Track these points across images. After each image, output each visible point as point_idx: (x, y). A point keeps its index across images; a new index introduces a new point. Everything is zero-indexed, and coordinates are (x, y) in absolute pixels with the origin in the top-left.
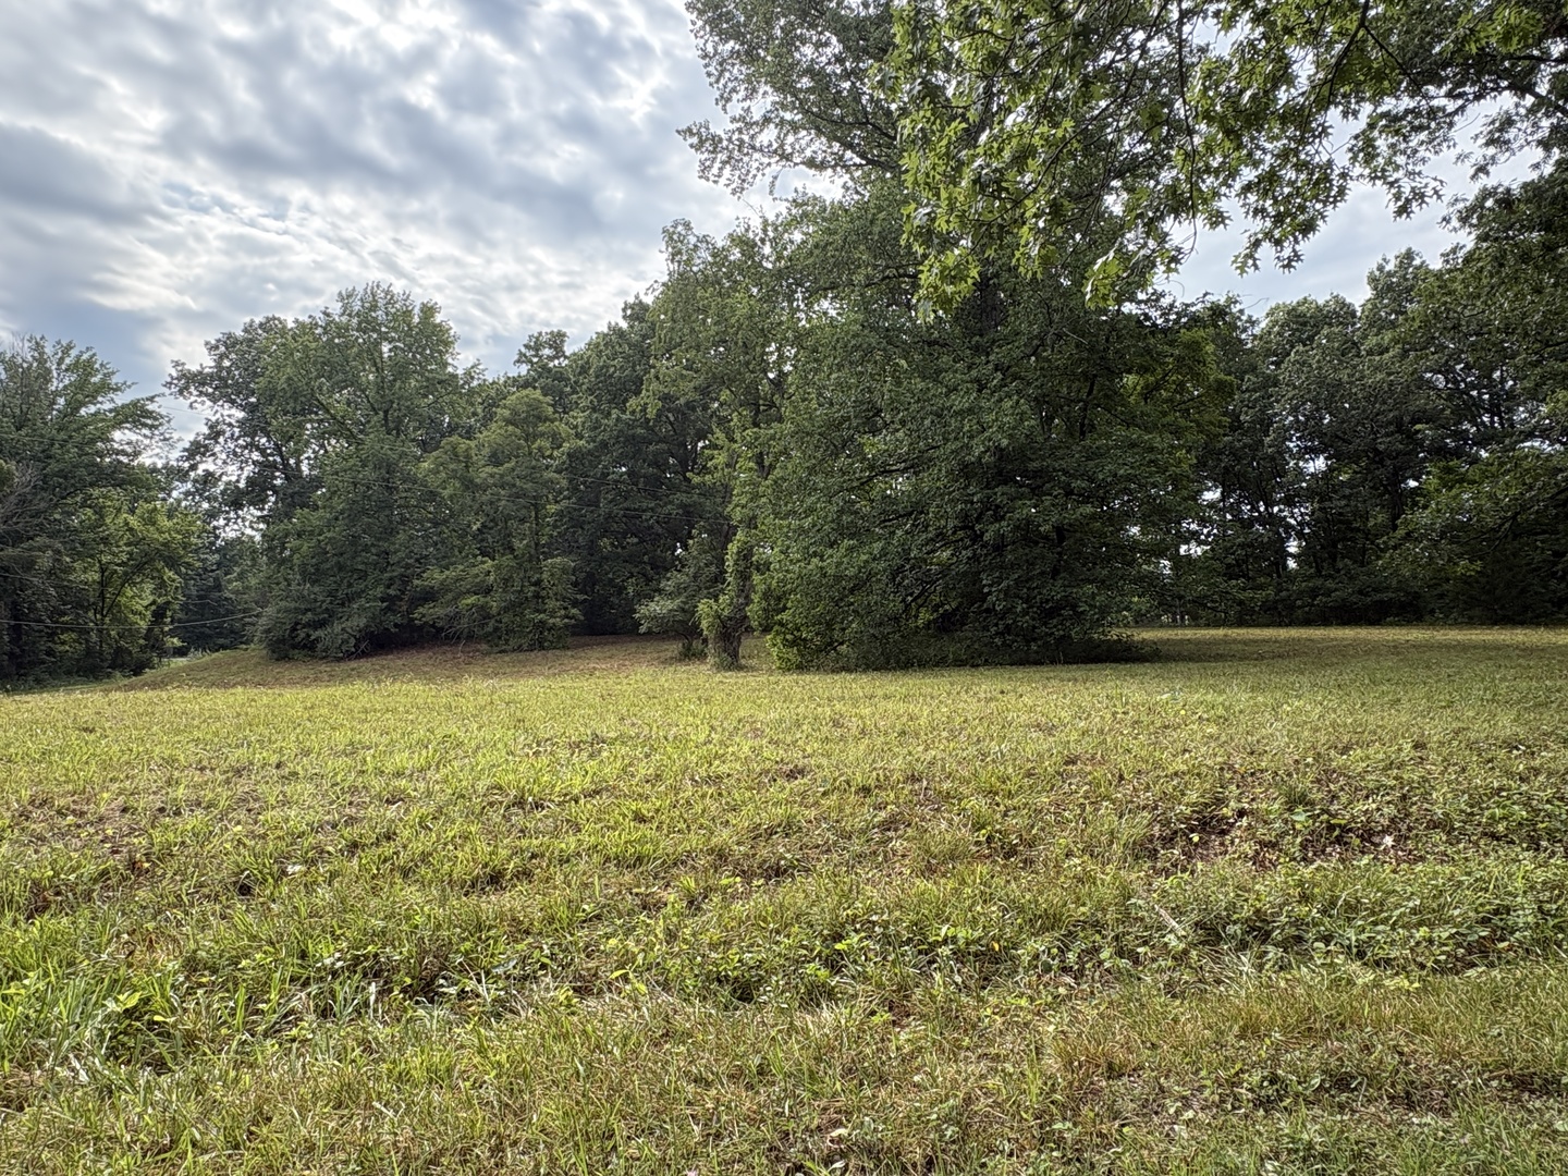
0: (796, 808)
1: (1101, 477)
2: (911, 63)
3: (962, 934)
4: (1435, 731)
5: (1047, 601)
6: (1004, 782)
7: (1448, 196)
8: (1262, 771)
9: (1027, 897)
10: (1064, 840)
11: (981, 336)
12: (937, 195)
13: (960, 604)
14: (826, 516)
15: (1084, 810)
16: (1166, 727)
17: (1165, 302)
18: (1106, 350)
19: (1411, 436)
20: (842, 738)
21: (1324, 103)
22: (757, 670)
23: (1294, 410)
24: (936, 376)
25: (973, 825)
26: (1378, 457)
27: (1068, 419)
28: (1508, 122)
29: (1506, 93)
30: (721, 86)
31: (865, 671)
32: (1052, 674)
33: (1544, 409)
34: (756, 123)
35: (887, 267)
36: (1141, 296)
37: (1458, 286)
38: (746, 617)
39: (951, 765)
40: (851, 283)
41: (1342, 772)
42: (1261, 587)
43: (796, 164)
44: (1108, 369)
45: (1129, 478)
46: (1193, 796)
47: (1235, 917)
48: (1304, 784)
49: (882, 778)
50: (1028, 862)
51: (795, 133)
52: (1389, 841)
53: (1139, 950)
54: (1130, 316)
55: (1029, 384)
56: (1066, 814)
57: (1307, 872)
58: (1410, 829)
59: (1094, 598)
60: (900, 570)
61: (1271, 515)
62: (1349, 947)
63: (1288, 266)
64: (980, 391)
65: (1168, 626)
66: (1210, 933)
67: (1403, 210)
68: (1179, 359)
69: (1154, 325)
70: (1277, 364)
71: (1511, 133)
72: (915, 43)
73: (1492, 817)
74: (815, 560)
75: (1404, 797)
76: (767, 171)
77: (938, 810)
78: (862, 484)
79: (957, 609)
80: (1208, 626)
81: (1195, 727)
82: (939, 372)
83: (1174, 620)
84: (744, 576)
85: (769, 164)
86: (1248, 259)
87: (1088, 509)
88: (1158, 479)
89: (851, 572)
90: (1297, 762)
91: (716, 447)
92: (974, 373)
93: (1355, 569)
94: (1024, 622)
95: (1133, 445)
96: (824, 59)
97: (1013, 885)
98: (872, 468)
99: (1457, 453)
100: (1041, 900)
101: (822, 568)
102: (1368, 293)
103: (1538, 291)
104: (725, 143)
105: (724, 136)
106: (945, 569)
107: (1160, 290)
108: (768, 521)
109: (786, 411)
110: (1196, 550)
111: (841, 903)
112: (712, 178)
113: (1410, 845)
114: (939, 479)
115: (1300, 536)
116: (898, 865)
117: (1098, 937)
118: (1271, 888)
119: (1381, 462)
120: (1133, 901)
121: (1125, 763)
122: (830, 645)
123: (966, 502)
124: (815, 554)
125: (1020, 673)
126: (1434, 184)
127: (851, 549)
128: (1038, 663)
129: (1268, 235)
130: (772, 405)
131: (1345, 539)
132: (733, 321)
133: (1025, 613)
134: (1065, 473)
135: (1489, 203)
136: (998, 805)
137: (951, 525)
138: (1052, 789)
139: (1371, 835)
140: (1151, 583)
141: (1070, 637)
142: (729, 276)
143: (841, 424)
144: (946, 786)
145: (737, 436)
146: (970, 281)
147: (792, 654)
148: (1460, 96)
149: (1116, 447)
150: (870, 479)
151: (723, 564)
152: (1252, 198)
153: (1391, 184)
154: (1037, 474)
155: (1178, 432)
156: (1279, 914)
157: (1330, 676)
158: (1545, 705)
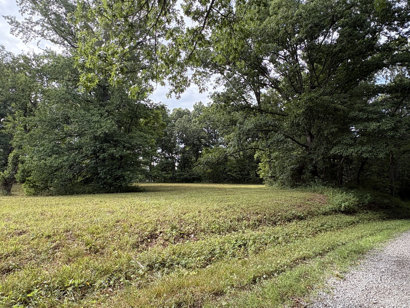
0: (20, 245)
1: (133, 144)
2: (82, 17)
3: (77, 282)
4: (203, 208)
5: (116, 176)
6: (97, 230)
7: (209, 91)
8: (166, 221)
9: (100, 265)
10: (113, 245)
11: (103, 102)
12: (88, 57)
13: (92, 176)
14: (48, 147)
15: (120, 236)
16: (144, 210)
17: (151, 102)
18: (136, 111)
19: (200, 141)
20: (44, 219)
21: (186, 63)
22: (18, 195)
23: (178, 133)
24: (88, 110)
25: (85, 244)
26: (194, 145)
27: (125, 128)
28: (219, 79)
29: (219, 74)
30: (21, 7)
31: (58, 195)
32: (116, 196)
33: (223, 139)
34: (34, 23)
35: (76, 77)
36: (145, 100)
37: (210, 111)
38: (15, 178)
39: (81, 225)
40: (63, 79)
41: (184, 220)
42: (169, 174)
43: (47, 39)
44: (136, 116)
45: (140, 145)
46: (149, 229)
47: (157, 261)
48: (175, 223)
49: (56, 232)
50: (102, 254)
51: (48, 31)
52: (192, 236)
53: (132, 276)
54: (142, 104)
55: (115, 117)
56: (115, 238)
57: (175, 246)
58: (197, 232)
59: (129, 175)
60: (73, 165)
61: (172, 156)
62: (183, 265)
63: (178, 99)
64: (101, 117)
65: (148, 183)
66: (151, 267)
67: (201, 92)
68: (154, 117)
69: (148, 107)
70: (175, 122)
71: (220, 82)
72: (83, 11)
73: (212, 228)
74: (43, 161)
75: (196, 225)
76: (36, 38)
77: (74, 241)
78: (62, 139)
79: (90, 177)
80: (157, 183)
81: (151, 210)
82: (89, 109)
83: (149, 181)
84: (15, 164)
85: (37, 36)
86: (169, 95)
87: (129, 152)
88: (147, 145)
89: (55, 165)
90: (174, 218)
91: (9, 121)
92: (100, 111)
93: (189, 170)
94: (110, 181)
95: (142, 136)
96: (60, 12)
97: (96, 262)
98: (66, 134)
99: (208, 146)
100: (104, 266)
101: (45, 163)
102: (193, 109)
103: (223, 115)
104: (21, 25)
105: (21, 23)
106: (87, 165)
107: (150, 99)
108: (27, 147)
109: (37, 113)
110: (155, 164)
111: (33, 279)
112: (15, 35)
113: (197, 236)
114: (87, 140)
115: (178, 162)
116: (57, 261)
117: (120, 275)
118: (166, 252)
119: (195, 146)
120: (131, 261)
121: (132, 221)
122: (46, 187)
123: (95, 147)
124: (43, 159)
125: (107, 195)
126: (206, 87)
127: (56, 158)
128: (113, 192)
129: (174, 90)
130: (31, 111)
131: (187, 163)
132: (19, 82)
133: (110, 178)
134: (124, 141)
135: (216, 95)
136: (94, 237)
137: (90, 153)
138: (111, 230)
139: (189, 235)
140: (143, 172)
141: (122, 185)
142: (18, 67)
143: (56, 120)
144: (78, 232)
145: (17, 118)
146: (95, 83)
147: (32, 190)
148: (212, 72)
149: (137, 136)
150: (65, 137)
151: (8, 160)
152: (171, 81)
153: (199, 85)
154: (116, 141)
155: (152, 135)
156: (168, 259)
157: (182, 195)
158: (222, 201)
